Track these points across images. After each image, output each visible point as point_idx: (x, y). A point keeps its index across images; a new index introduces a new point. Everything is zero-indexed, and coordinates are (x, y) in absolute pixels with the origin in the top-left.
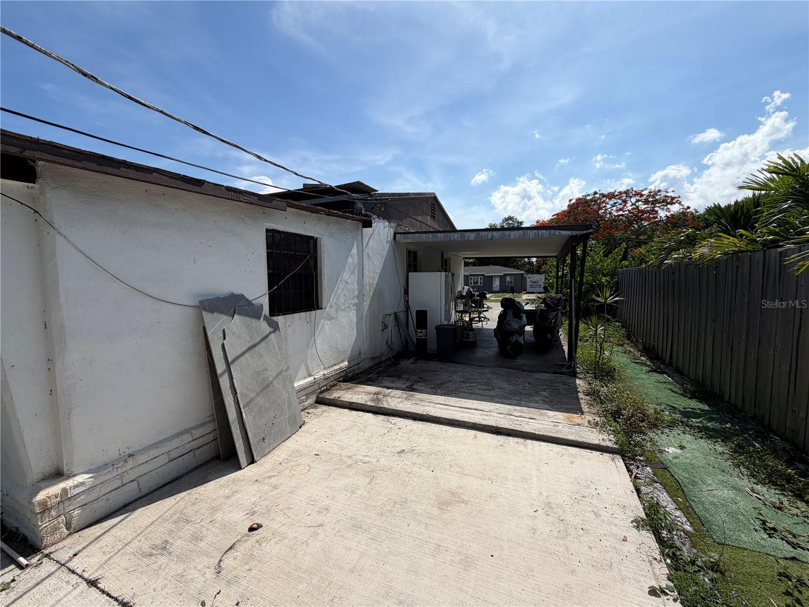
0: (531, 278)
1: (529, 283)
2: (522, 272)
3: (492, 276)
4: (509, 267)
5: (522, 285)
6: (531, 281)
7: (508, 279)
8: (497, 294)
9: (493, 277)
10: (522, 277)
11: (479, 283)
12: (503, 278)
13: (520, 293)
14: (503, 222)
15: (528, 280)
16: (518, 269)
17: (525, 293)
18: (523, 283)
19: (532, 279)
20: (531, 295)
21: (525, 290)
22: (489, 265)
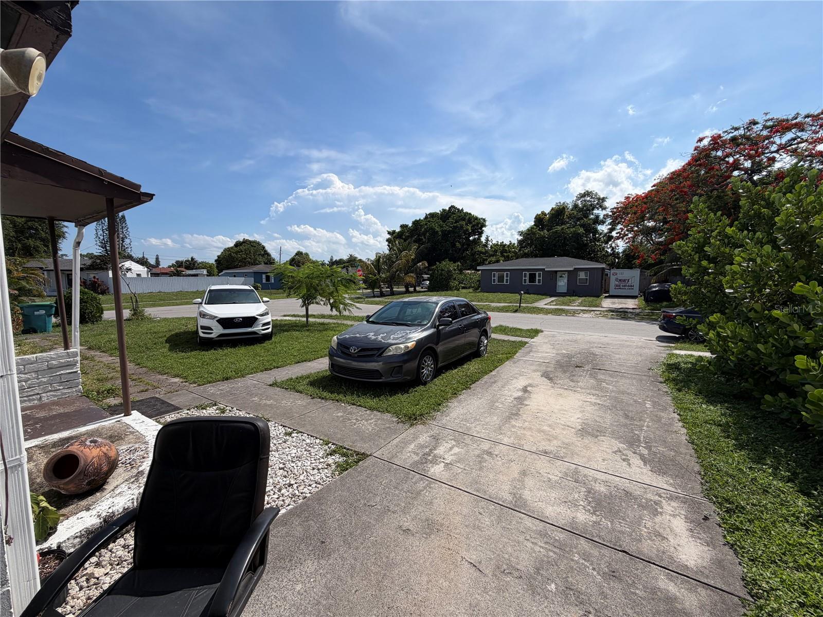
0: (616, 276)
1: (613, 282)
2: (604, 266)
3: (556, 272)
4: (583, 258)
5: (602, 285)
6: (616, 280)
7: (582, 275)
8: (561, 299)
9: (559, 274)
10: (603, 274)
11: (537, 281)
12: (573, 274)
13: (598, 296)
14: (578, 199)
15: (613, 279)
16: (597, 261)
17: (606, 297)
18: (603, 281)
19: (620, 277)
20: (616, 300)
21: (607, 292)
22: (553, 256)
